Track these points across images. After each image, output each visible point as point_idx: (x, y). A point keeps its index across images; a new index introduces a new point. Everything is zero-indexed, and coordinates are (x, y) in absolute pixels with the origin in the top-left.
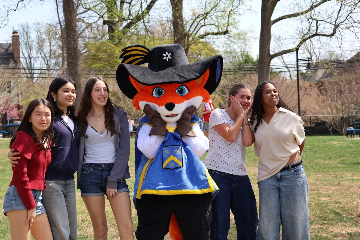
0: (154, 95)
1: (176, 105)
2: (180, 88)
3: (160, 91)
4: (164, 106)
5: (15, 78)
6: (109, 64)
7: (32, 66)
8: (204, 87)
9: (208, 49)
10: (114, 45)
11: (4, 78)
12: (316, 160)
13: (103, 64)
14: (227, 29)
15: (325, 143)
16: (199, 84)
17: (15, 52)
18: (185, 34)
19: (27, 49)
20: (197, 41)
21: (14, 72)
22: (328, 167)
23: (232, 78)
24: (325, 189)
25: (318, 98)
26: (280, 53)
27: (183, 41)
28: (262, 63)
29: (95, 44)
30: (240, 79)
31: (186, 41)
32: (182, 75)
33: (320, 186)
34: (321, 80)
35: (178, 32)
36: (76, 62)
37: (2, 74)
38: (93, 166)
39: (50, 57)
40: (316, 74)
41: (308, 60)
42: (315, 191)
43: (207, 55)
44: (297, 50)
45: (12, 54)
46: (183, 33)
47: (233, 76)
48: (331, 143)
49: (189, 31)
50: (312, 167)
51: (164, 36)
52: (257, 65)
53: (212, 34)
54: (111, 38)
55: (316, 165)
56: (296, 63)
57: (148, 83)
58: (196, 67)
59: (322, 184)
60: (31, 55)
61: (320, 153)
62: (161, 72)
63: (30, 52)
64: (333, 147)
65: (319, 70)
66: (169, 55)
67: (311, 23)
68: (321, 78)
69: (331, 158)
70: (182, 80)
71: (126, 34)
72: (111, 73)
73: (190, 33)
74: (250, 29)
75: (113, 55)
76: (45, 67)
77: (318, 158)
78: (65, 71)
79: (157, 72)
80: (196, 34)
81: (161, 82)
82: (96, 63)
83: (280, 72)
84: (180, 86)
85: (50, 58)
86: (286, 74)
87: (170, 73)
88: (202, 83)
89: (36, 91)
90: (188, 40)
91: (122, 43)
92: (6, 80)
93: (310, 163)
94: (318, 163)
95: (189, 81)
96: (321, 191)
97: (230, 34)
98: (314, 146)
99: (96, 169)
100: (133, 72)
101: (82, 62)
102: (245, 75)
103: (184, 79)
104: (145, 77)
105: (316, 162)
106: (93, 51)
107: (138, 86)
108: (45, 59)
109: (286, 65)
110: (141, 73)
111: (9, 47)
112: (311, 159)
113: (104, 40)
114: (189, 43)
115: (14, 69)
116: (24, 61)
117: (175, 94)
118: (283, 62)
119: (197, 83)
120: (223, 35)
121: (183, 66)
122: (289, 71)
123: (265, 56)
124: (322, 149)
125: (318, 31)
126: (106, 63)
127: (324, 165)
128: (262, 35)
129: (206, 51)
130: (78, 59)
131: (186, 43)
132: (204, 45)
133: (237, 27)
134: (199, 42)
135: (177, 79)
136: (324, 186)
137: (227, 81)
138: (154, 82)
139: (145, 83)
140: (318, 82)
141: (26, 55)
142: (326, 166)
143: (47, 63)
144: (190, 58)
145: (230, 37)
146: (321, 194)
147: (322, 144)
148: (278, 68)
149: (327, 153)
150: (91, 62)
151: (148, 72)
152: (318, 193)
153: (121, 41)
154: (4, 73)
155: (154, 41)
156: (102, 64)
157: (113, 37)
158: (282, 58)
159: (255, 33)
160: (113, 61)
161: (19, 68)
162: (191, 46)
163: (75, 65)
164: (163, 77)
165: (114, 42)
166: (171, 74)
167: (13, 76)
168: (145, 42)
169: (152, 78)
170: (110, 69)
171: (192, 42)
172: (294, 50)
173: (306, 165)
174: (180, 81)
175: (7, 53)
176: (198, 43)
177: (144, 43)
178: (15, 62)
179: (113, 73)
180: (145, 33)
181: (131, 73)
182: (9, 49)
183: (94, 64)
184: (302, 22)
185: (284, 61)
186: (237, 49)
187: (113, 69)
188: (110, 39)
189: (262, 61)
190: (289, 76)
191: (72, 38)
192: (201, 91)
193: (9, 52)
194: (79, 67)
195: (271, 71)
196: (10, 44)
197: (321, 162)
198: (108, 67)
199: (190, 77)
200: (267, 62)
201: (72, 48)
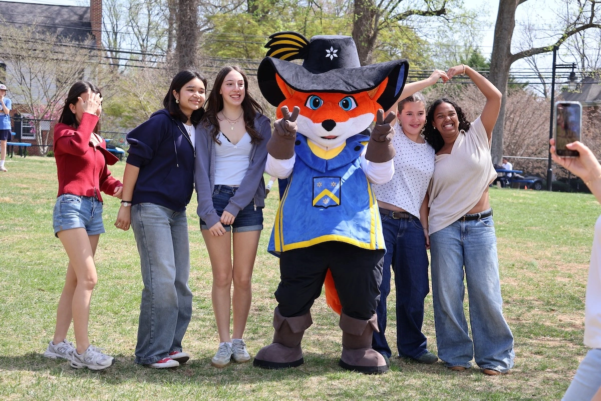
0: (308, 105)
1: (337, 124)
2: (345, 100)
3: (317, 101)
4: (321, 124)
5: (92, 64)
6: (245, 53)
7: (118, 47)
8: (378, 101)
9: (408, 38)
10: (256, 22)
11: (75, 63)
12: (563, 227)
13: (236, 51)
14: (443, 7)
15: (585, 202)
16: (371, 96)
17: (94, 21)
18: (372, 10)
19: (111, 17)
20: (392, 24)
21: (92, 54)
22: (582, 238)
23: (446, 89)
24: (566, 267)
25: (587, 132)
26: (527, 53)
27: (369, 22)
28: (496, 66)
29: (224, 17)
30: (457, 91)
31: (374, 23)
32: (350, 82)
33: (560, 263)
34: (594, 101)
35: (362, 6)
36: (193, 45)
37: (73, 56)
38: (219, 188)
39: (148, 33)
40: (589, 91)
41: (572, 66)
42: (551, 269)
43: (408, 47)
44: (555, 48)
45: (89, 25)
46: (370, 10)
47: (446, 86)
48: (594, 203)
49: (379, 6)
50: (556, 237)
51: (339, 11)
52: (488, 70)
53: (417, 14)
54: (251, 9)
55: (563, 234)
56: (552, 71)
57: (302, 89)
58: (370, 73)
59: (564, 259)
60: (117, 27)
61: (572, 216)
62: (321, 74)
63: (115, 23)
64: (596, 209)
65: (593, 84)
66: (334, 52)
67: (582, 6)
68: (595, 99)
69: (588, 224)
70: (350, 89)
71: (277, 5)
72: (247, 66)
73: (382, 8)
74: (481, 9)
75: (253, 37)
76: (138, 49)
77: (568, 224)
78: (172, 58)
79: (315, 74)
80: (391, 12)
81: (319, 89)
82: (224, 49)
83: (527, 84)
84: (345, 97)
85: (147, 35)
86: (537, 88)
87: (333, 77)
88: (376, 95)
89: (123, 87)
90: (377, 21)
91: (269, 19)
92: (78, 66)
93: (553, 230)
94: (565, 231)
95: (358, 91)
96: (559, 269)
97: (449, 15)
98: (565, 206)
99: (222, 192)
100: (283, 70)
101: (201, 46)
102: (467, 85)
103: (352, 88)
104: (298, 79)
105: (563, 229)
106: (221, 29)
107: (286, 90)
108: (140, 37)
109: (539, 73)
110: (294, 73)
111: (85, 12)
112: (556, 225)
113: (239, 11)
114: (378, 25)
115: (92, 49)
116: (105, 37)
117: (338, 107)
118: (534, 68)
119: (369, 94)
120: (436, 17)
121: (352, 70)
122: (544, 84)
123: (502, 56)
124: (577, 211)
125: (594, 20)
126: (240, 50)
127: (575, 234)
128: (501, 20)
129: (406, 41)
130: (195, 39)
131: (373, 26)
132: (402, 31)
133: (460, 4)
134: (395, 25)
135: (342, 87)
136: (566, 263)
137: (437, 93)
138: (310, 88)
139: (298, 88)
140: (590, 106)
141: (109, 28)
142: (579, 237)
143: (141, 43)
144: (379, 51)
145: (447, 20)
146: (558, 272)
147: (579, 204)
148: (525, 77)
149: (584, 217)
150: (215, 47)
151: (303, 73)
152: (553, 271)
153: (268, 15)
154: (76, 54)
155: (321, 19)
156: (233, 50)
157: (255, 8)
158: (534, 61)
159: (489, 16)
160: (251, 48)
161: (100, 48)
162: (380, 32)
163: (191, 50)
164: (323, 82)
165: (256, 17)
166: (335, 80)
167: (89, 61)
168: (306, 21)
169: (308, 82)
170: (245, 61)
171: (383, 24)
172: (551, 49)
173: (547, 234)
174: (347, 90)
175: (81, 22)
176: (392, 27)
177: (304, 20)
178: (94, 38)
179: (250, 68)
180: (307, 4)
181: (280, 72)
182: (85, 16)
183: (221, 51)
184: (569, 4)
185: (536, 67)
186: (459, 41)
187: (251, 61)
188: (248, 11)
189: (496, 64)
190: (543, 92)
191: (188, 6)
192: (373, 105)
193: (84, 21)
194: (196, 53)
195: (512, 81)
196: (87, 8)
197: (571, 230)
198: (242, 57)
199: (360, 86)
200: (504, 66)
201: (187, 21)
